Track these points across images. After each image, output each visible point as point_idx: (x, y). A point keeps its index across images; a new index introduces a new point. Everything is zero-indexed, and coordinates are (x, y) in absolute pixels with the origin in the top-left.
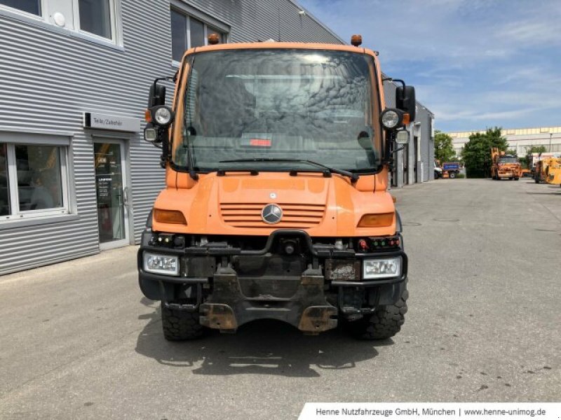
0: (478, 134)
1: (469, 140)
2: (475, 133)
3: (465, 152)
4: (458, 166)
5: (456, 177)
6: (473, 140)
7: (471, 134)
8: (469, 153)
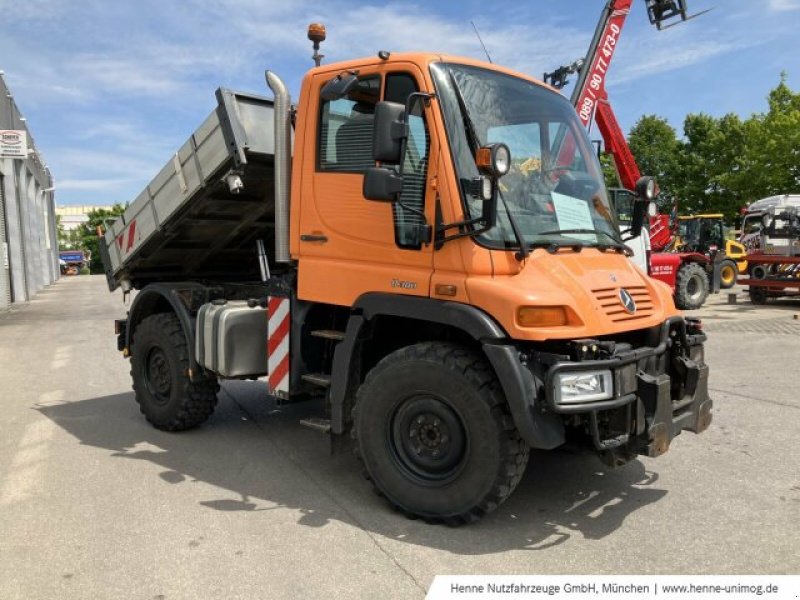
0: (101, 211)
1: (87, 219)
2: (97, 209)
3: (84, 236)
4: (81, 256)
5: (80, 273)
6: (96, 220)
7: (91, 210)
8: (91, 237)
